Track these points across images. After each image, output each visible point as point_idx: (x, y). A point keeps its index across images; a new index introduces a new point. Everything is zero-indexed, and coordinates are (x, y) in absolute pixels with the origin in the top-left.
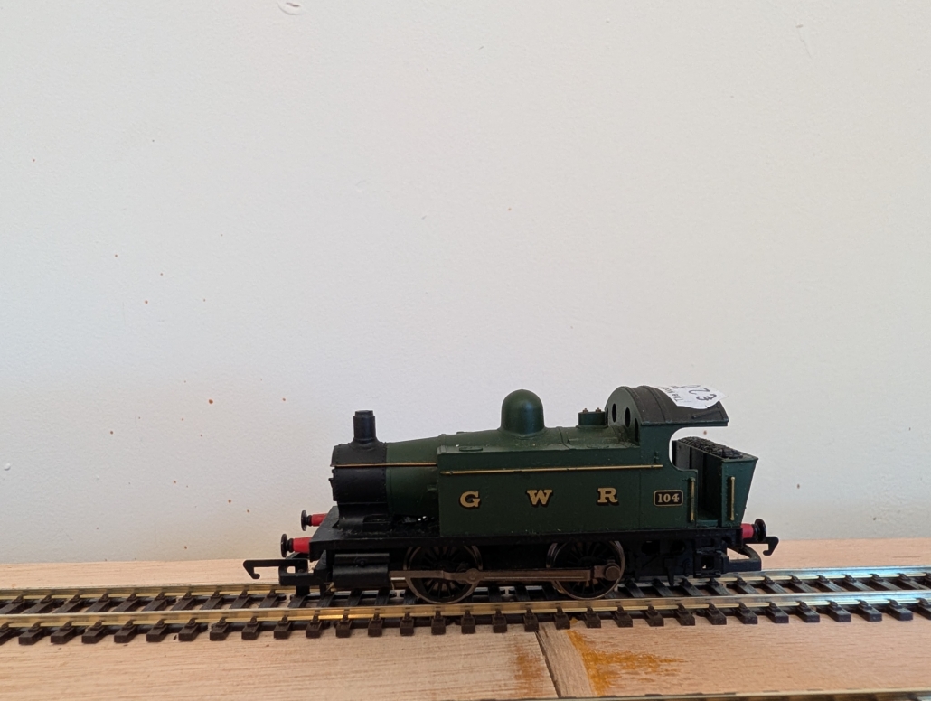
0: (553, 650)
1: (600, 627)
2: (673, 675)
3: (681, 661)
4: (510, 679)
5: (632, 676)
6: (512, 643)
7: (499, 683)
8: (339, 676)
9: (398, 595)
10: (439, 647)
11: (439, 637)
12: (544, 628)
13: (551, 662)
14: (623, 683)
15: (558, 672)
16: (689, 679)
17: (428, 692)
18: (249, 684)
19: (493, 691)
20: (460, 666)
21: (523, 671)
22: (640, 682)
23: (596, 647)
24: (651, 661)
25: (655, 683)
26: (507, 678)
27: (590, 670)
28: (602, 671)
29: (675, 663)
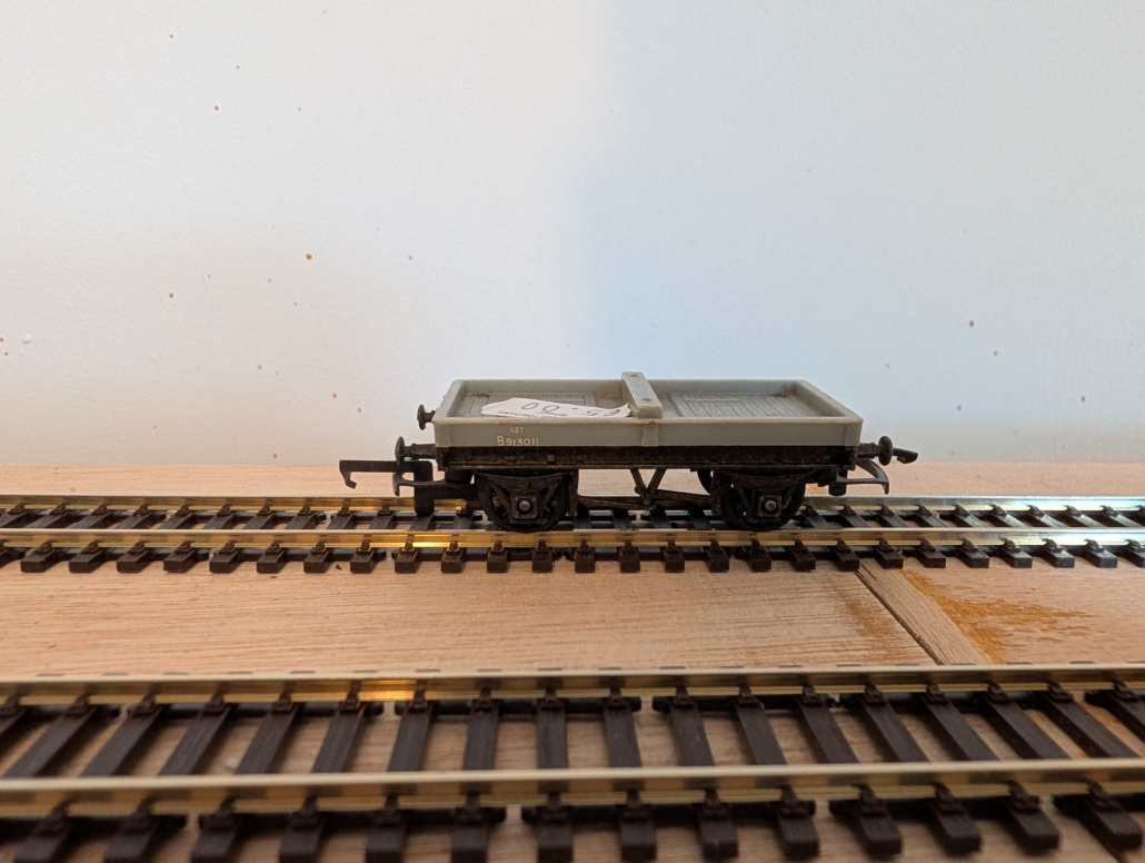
0: (893, 596)
1: (944, 567)
2: (1083, 634)
3: (1083, 615)
4: (854, 636)
5: (1026, 634)
6: (828, 585)
7: (840, 640)
8: (604, 625)
9: (638, 517)
10: (729, 589)
11: (719, 575)
12: (865, 567)
13: (898, 612)
14: (1018, 642)
15: (916, 627)
16: (1110, 640)
17: (744, 651)
18: (477, 634)
19: (836, 651)
20: (771, 615)
21: (865, 625)
23: (955, 593)
24: (1037, 613)
25: (1062, 645)
26: (847, 633)
27: (962, 625)
28: (979, 626)
29: (1077, 618)
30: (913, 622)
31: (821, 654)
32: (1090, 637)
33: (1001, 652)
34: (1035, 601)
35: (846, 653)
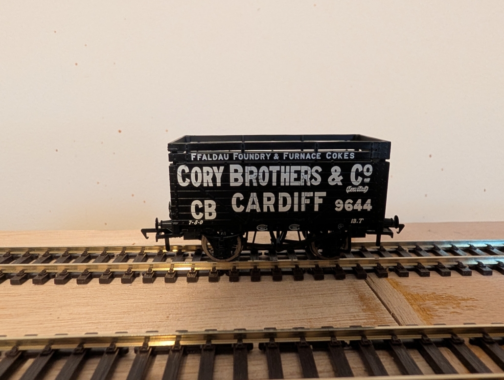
0: (382, 291)
1: (408, 276)
2: (473, 310)
3: (474, 300)
4: (360, 312)
5: (446, 310)
6: (351, 286)
7: (353, 314)
8: (240, 308)
9: (263, 254)
10: (302, 289)
11: (298, 282)
12: (369, 277)
13: (383, 299)
14: (440, 314)
15: (391, 307)
16: (486, 313)
17: (306, 320)
19: (351, 320)
20: (321, 302)
21: (367, 306)
22: (452, 314)
23: (411, 290)
24: (450, 299)
25: (463, 315)
26: (357, 311)
27: (413, 306)
28: (422, 306)
29: (470, 302)
30: (390, 305)
31: (343, 322)
32: (476, 311)
33: (432, 320)
34: (451, 293)
35: (355, 321)
